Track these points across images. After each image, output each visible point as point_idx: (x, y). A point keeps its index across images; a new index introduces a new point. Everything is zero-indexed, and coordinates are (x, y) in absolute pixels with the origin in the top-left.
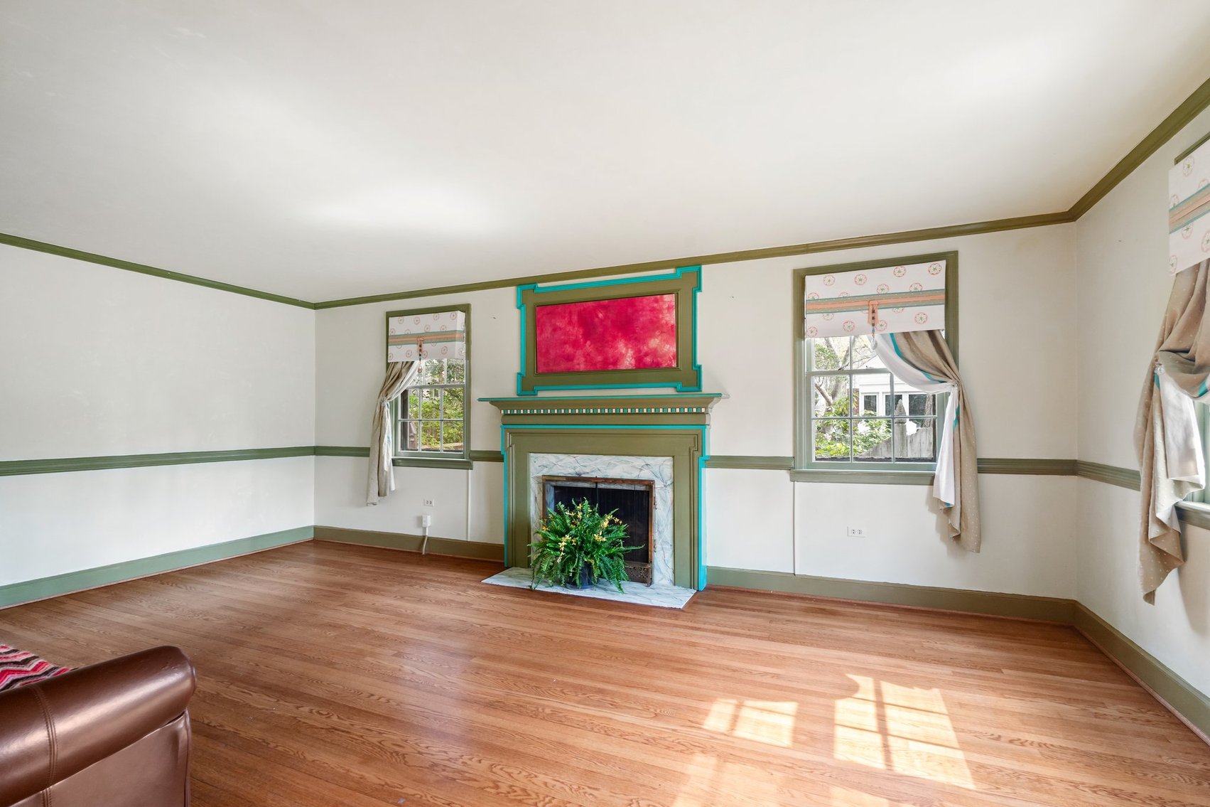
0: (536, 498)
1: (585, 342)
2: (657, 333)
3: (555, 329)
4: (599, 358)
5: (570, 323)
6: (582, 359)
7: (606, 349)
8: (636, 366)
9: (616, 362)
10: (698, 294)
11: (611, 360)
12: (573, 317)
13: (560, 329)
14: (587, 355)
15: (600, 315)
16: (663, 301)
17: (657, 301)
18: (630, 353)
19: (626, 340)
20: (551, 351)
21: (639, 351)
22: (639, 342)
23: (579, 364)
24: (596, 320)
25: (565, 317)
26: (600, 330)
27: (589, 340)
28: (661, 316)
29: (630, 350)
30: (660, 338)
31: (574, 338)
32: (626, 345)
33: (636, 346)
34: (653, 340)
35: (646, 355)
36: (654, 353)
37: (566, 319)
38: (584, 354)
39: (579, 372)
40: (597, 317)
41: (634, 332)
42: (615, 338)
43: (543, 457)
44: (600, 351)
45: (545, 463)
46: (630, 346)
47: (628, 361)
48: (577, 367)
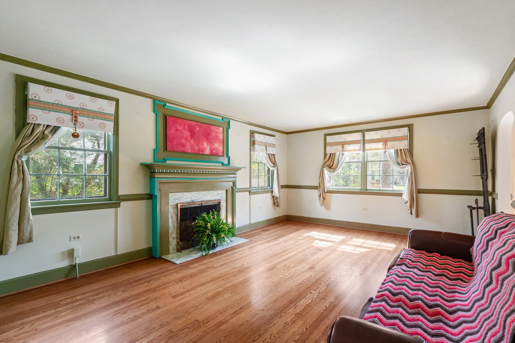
0: (172, 216)
1: (191, 140)
2: (217, 142)
3: (177, 130)
4: (197, 148)
5: (184, 129)
6: (190, 147)
7: (200, 144)
8: (210, 153)
9: (203, 151)
10: (229, 130)
11: (201, 149)
12: (185, 126)
13: (180, 130)
14: (191, 146)
15: (198, 129)
16: (219, 129)
17: (217, 129)
18: (208, 148)
19: (207, 142)
20: (175, 141)
21: (211, 148)
22: (212, 144)
23: (188, 149)
24: (196, 130)
25: (182, 125)
26: (197, 135)
27: (193, 139)
28: (219, 135)
29: (208, 146)
30: (218, 143)
31: (186, 136)
32: (207, 144)
33: (211, 145)
34: (216, 144)
35: (214, 149)
36: (216, 149)
37: (182, 126)
38: (190, 145)
39: (187, 153)
40: (196, 129)
41: (210, 140)
42: (203, 140)
43: (176, 195)
44: (198, 146)
45: (176, 197)
46: (208, 145)
47: (207, 151)
48: (187, 150)
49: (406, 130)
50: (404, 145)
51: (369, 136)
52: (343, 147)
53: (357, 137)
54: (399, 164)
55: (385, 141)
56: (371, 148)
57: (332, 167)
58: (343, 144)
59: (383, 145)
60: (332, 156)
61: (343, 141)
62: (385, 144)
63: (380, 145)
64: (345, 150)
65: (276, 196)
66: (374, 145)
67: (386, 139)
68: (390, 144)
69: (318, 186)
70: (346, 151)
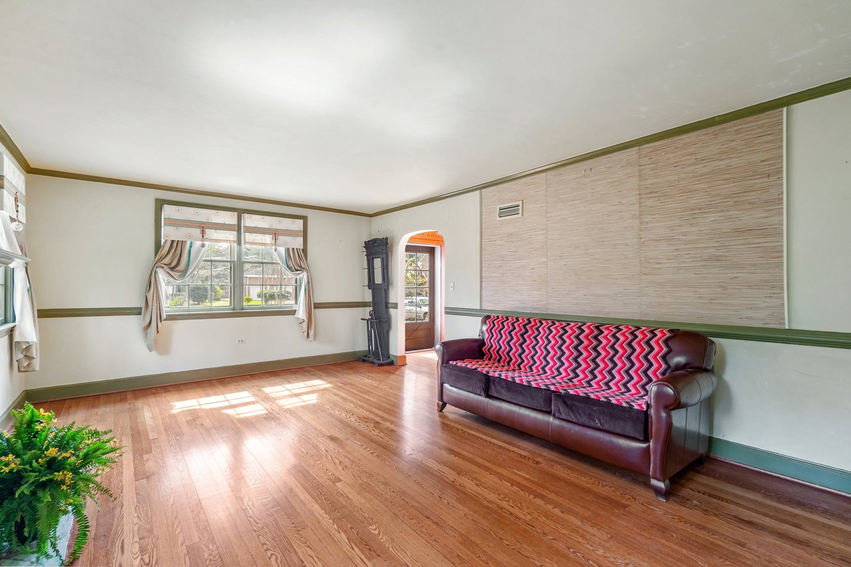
49: (300, 222)
50: (298, 243)
51: (250, 221)
52: (203, 232)
53: (229, 218)
54: (290, 268)
55: (275, 233)
56: (254, 242)
57: (177, 269)
58: (203, 227)
59: (273, 239)
60: (177, 246)
61: (204, 221)
62: (275, 239)
63: (268, 239)
64: (208, 238)
65: (28, 342)
66: (259, 238)
67: (276, 230)
68: (281, 239)
69: (141, 308)
70: (208, 240)
